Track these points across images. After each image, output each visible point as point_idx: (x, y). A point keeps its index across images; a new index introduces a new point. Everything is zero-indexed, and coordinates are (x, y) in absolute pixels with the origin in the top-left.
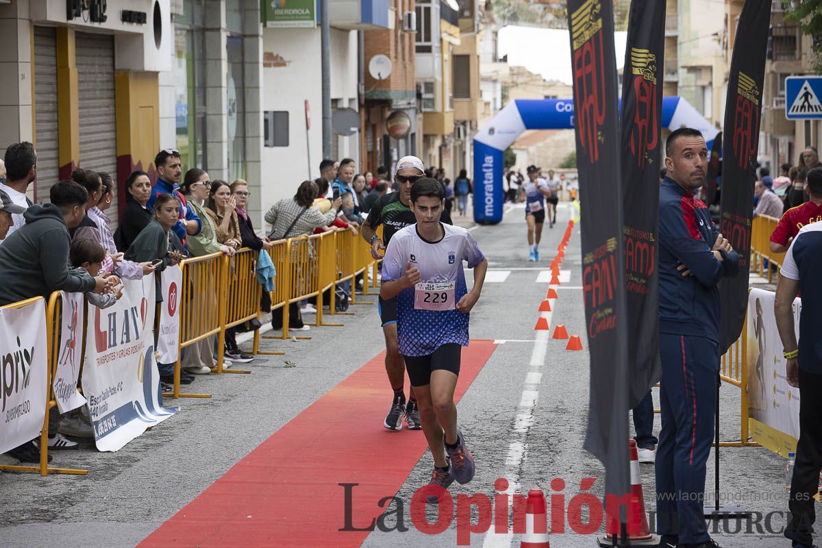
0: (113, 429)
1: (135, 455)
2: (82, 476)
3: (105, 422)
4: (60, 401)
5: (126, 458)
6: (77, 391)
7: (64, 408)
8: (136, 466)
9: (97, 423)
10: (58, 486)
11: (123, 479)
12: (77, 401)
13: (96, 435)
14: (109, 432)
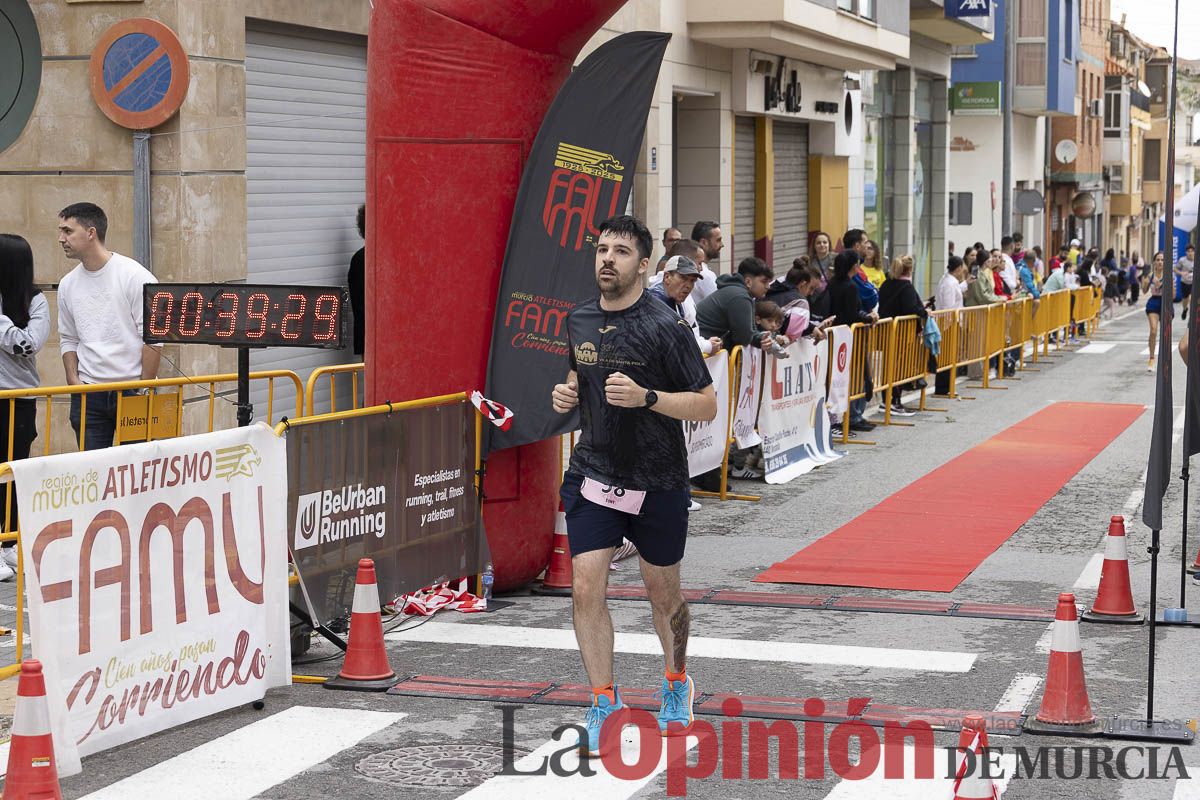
0: (784, 466)
1: (802, 487)
2: (755, 501)
3: (777, 459)
4: (739, 439)
5: (793, 489)
6: (755, 432)
7: (743, 446)
8: (802, 495)
9: (768, 460)
10: (733, 508)
11: (789, 506)
12: (754, 440)
13: (767, 470)
14: (780, 468)
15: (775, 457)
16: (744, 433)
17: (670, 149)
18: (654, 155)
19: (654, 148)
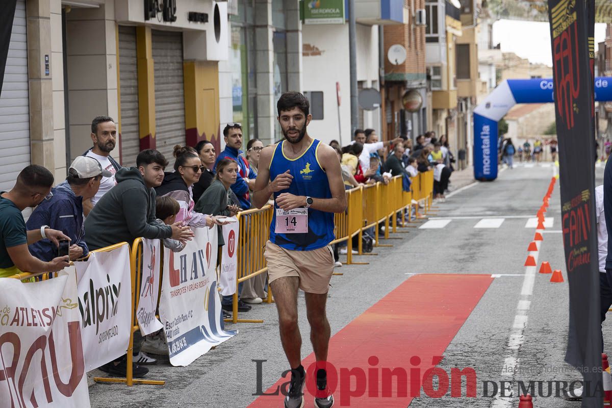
0: (184, 348)
1: (202, 369)
2: (160, 386)
3: (177, 343)
4: (142, 326)
5: (195, 371)
6: (156, 318)
7: (145, 332)
8: (203, 377)
10: (141, 394)
11: (193, 388)
12: (156, 326)
13: (170, 354)
14: (181, 350)
15: (176, 340)
16: (147, 321)
17: (60, 57)
18: (47, 61)
19: (46, 56)
